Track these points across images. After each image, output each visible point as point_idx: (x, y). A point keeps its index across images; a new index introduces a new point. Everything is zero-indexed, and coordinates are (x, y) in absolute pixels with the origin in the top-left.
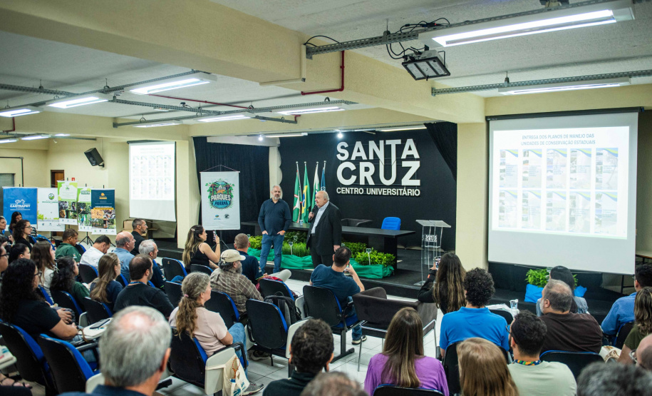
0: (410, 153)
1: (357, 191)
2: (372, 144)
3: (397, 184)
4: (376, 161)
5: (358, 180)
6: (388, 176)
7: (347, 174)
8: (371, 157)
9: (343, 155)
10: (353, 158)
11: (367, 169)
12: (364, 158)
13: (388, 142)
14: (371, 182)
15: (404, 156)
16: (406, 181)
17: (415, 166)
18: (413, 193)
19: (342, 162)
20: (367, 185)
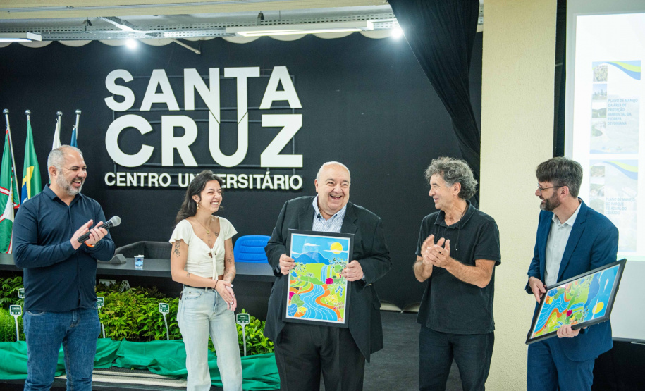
0: (280, 96)
1: (155, 179)
2: (191, 77)
3: (251, 165)
4: (200, 114)
5: (157, 155)
6: (228, 146)
7: (130, 141)
8: (190, 105)
9: (120, 99)
10: (146, 106)
11: (179, 132)
12: (173, 105)
13: (230, 72)
14: (189, 160)
15: (266, 104)
16: (271, 156)
17: (291, 125)
18: (287, 182)
19: (118, 114)
20: (179, 166)
